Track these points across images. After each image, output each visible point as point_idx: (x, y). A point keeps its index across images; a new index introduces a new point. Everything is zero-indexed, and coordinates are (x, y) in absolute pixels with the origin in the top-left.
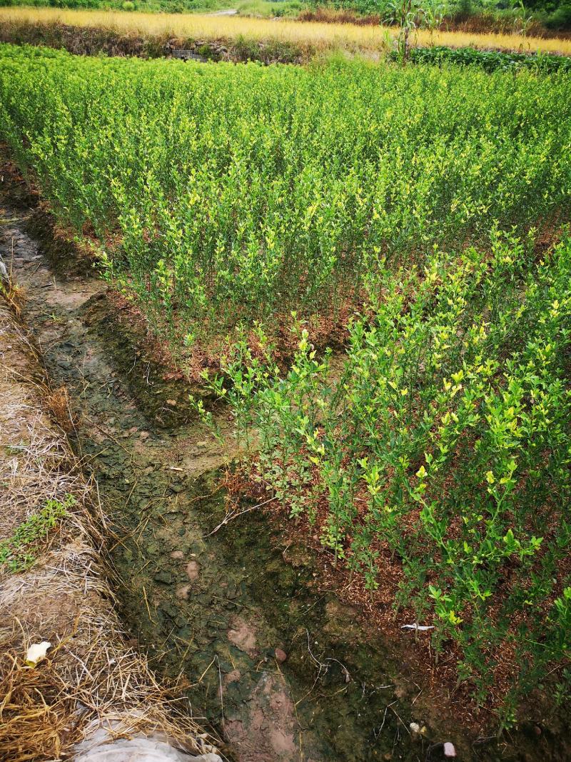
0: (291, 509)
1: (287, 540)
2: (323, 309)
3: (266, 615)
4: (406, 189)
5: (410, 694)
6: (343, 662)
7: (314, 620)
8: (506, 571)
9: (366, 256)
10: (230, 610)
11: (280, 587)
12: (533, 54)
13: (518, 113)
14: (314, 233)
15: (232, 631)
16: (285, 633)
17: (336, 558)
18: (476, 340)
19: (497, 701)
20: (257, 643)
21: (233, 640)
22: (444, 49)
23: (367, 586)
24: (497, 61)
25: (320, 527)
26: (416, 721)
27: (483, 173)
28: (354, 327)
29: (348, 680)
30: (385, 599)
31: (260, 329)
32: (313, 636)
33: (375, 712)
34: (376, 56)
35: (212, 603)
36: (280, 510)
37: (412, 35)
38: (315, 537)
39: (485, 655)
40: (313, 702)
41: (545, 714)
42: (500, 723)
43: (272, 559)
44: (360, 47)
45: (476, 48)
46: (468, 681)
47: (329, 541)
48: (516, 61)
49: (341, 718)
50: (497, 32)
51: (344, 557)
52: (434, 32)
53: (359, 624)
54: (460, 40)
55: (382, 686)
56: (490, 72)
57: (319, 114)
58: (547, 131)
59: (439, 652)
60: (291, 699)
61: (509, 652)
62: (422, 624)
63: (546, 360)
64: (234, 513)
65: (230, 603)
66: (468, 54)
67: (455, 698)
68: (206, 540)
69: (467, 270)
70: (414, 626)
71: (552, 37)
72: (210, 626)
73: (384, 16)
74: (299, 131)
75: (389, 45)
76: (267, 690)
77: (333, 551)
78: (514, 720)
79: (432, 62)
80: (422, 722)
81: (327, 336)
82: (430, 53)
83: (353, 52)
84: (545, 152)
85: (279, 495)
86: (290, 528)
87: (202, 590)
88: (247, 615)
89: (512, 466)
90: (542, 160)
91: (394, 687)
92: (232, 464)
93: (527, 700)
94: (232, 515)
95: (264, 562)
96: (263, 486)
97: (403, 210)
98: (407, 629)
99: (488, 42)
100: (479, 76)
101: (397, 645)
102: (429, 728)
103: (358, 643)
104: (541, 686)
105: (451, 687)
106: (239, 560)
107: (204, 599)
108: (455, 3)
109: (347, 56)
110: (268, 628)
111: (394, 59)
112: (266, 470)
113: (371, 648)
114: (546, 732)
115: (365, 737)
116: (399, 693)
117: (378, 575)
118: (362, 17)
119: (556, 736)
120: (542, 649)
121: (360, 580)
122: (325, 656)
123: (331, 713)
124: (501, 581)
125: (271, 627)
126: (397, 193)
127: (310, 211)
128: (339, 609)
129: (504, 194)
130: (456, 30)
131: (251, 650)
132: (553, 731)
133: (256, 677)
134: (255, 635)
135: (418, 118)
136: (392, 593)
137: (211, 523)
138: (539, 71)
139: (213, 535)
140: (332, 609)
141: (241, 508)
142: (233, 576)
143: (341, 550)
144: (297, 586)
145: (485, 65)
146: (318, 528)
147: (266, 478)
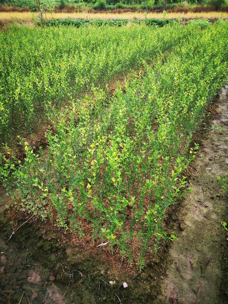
0: (41, 217)
1: (43, 231)
3: (42, 265)
5: (106, 271)
6: (78, 270)
7: (63, 259)
9: (46, 106)
10: (26, 269)
11: (45, 251)
12: (92, 19)
13: (92, 42)
15: (29, 278)
16: (52, 269)
17: (65, 230)
19: (137, 259)
20: (41, 278)
21: (30, 281)
22: (58, 20)
23: (80, 237)
24: (79, 23)
25: (56, 220)
26: (111, 280)
27: (84, 67)
29: (82, 276)
30: (89, 239)
31: (6, 146)
32: (64, 265)
33: (96, 284)
34: (31, 24)
35: (16, 270)
36: (37, 219)
37: (44, 15)
38: (55, 225)
39: (129, 245)
40: (71, 291)
41: (153, 257)
42: (140, 267)
43: (39, 241)
44: (23, 21)
45: (70, 18)
46: (126, 257)
47: (61, 225)
48: (86, 22)
49: (83, 292)
50: (77, 12)
51: (68, 229)
52: (53, 13)
53: (81, 252)
54: (63, 16)
55: (96, 273)
56: (78, 27)
57: (11, 50)
58: (103, 48)
59: (113, 250)
60: (62, 294)
61: (137, 240)
62: (104, 242)
64: (17, 228)
65: (25, 266)
66: (68, 21)
67: (123, 265)
68: (7, 244)
69: (87, 104)
70: (102, 245)
71: (97, 13)
72: (18, 280)
73: (30, 8)
74: (4, 58)
75: (35, 19)
76: (50, 295)
77: (63, 228)
78: (144, 264)
79: (54, 25)
80: (113, 279)
82: (53, 22)
83: (21, 23)
84: (104, 56)
85: (35, 214)
86: (43, 225)
87: (10, 266)
88: (34, 268)
89: (119, 173)
90: (104, 59)
91: (100, 271)
92: (10, 207)
93: (147, 255)
94: (16, 229)
95: (36, 243)
96: (27, 212)
97: (57, 85)
98: (99, 247)
99: (74, 16)
100: (74, 29)
101: (97, 254)
102: (116, 281)
103: (82, 260)
104: (150, 248)
105: (120, 262)
106: (24, 247)
107: (12, 270)
108: (58, 2)
109: (19, 25)
110: (44, 270)
111: (39, 25)
112: (26, 205)
113: (88, 260)
114: (155, 263)
115: (95, 295)
116: (102, 272)
117: (84, 230)
118: (21, 9)
119: (159, 263)
120: (145, 235)
121: (77, 235)
122: (71, 271)
123: (79, 292)
124: (128, 215)
125: (46, 268)
126: (53, 79)
127: (18, 91)
128: (72, 250)
129: (94, 73)
130: (61, 12)
131: (39, 282)
132: (157, 262)
133: (44, 292)
134: (40, 275)
135: (54, 48)
136: (90, 235)
137: (7, 236)
138: (96, 26)
139: (9, 241)
140: (69, 251)
141: (19, 225)
142: (23, 255)
143: (66, 226)
144: (52, 248)
145: (76, 25)
147: (27, 208)
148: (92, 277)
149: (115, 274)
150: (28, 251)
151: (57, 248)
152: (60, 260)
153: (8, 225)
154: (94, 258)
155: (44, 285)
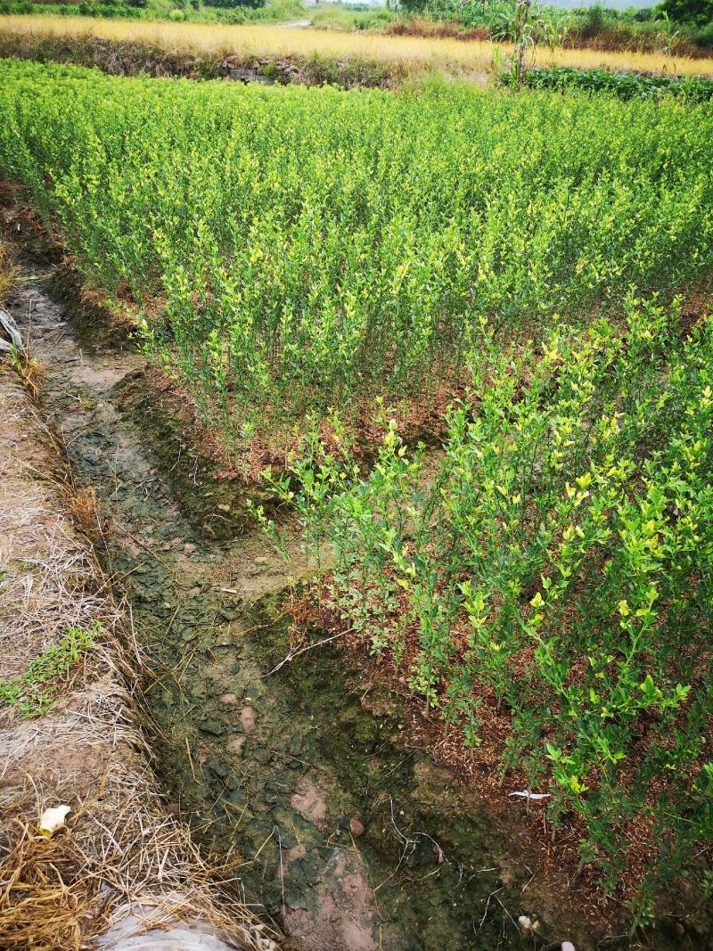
0: (371, 643)
1: (366, 682)
2: (413, 394)
3: (339, 777)
4: (519, 245)
5: (520, 879)
6: (435, 837)
7: (400, 784)
8: (642, 727)
9: (469, 328)
10: (294, 769)
11: (357, 742)
12: (679, 77)
13: (661, 151)
14: (404, 300)
15: (296, 796)
16: (362, 800)
17: (427, 706)
18: (607, 434)
19: (629, 890)
20: (327, 812)
21: (298, 807)
22: (568, 71)
23: (467, 743)
24: (634, 86)
25: (407, 666)
26: (526, 914)
27: (616, 226)
28: (454, 418)
29: (441, 860)
30: (488, 759)
31: (335, 418)
32: (397, 803)
33: (475, 902)
34: (483, 78)
35: (271, 760)
36: (357, 644)
37: (528, 54)
38: (402, 679)
39: (614, 832)
40: (397, 888)
41: (690, 908)
42: (633, 919)
43: (347, 706)
44: (464, 67)
45: (608, 69)
46: (593, 864)
47: (419, 684)
48: (658, 85)
49: (432, 908)
50: (634, 50)
51: (438, 705)
52: (556, 49)
53: (456, 790)
54: (588, 59)
55: (484, 869)
56: (625, 99)
57: (412, 150)
58: (696, 174)
59: (556, 825)
60: (369, 883)
61: (644, 829)
62: (535, 791)
63: (696, 461)
64: (302, 647)
65: (294, 760)
66: (598, 77)
67: (577, 886)
68: (265, 681)
69: (595, 346)
70: (525, 794)
71: (703, 56)
72: (268, 789)
73: (494, 31)
74: (387, 172)
75: (499, 65)
76: (339, 871)
77: (424, 698)
78: (651, 916)
79: (553, 87)
80: (534, 915)
81: (419, 427)
82: (550, 75)
83: (454, 74)
84: (696, 200)
85: (357, 626)
86: (370, 668)
87: (259, 744)
88: (315, 776)
89: (653, 595)
90: (691, 211)
91: (499, 870)
92: (299, 585)
93: (668, 890)
94: (298, 650)
95: (338, 709)
96: (337, 614)
97: (515, 270)
98: (517, 797)
99: (623, 62)
100: (612, 105)
101: (504, 817)
102: (542, 923)
103: (454, 814)
104: (686, 873)
105: (571, 871)
106: (306, 707)
107: (261, 755)
108: (583, 14)
109: (447, 79)
110: (341, 792)
111: (506, 83)
112: (341, 594)
113: (471, 821)
114: (691, 931)
115: (462, 933)
116: (506, 877)
117: (481, 728)
118: (465, 31)
119: (703, 936)
120: (688, 826)
121: (457, 735)
122: (413, 829)
123: (420, 902)
124: (636, 739)
125: (345, 791)
126: (509, 250)
127: (401, 271)
128: (431, 770)
129: (643, 251)
130: (583, 47)
131: (319, 820)
132: (700, 930)
133: (326, 854)
134: (326, 802)
135: (535, 156)
136: (498, 751)
137: (272, 660)
138: (687, 99)
139: (273, 675)
140: (421, 770)
141: (309, 641)
142: (298, 727)
143: (434, 695)
144: (378, 741)
145: (620, 91)
146: (406, 668)
147: (341, 604)
148: (469, 875)
149: (544, 902)
150: (313, 723)
151: (392, 747)
152: (389, 784)
153: (281, 632)
154: (490, 824)
155: (330, 834)
